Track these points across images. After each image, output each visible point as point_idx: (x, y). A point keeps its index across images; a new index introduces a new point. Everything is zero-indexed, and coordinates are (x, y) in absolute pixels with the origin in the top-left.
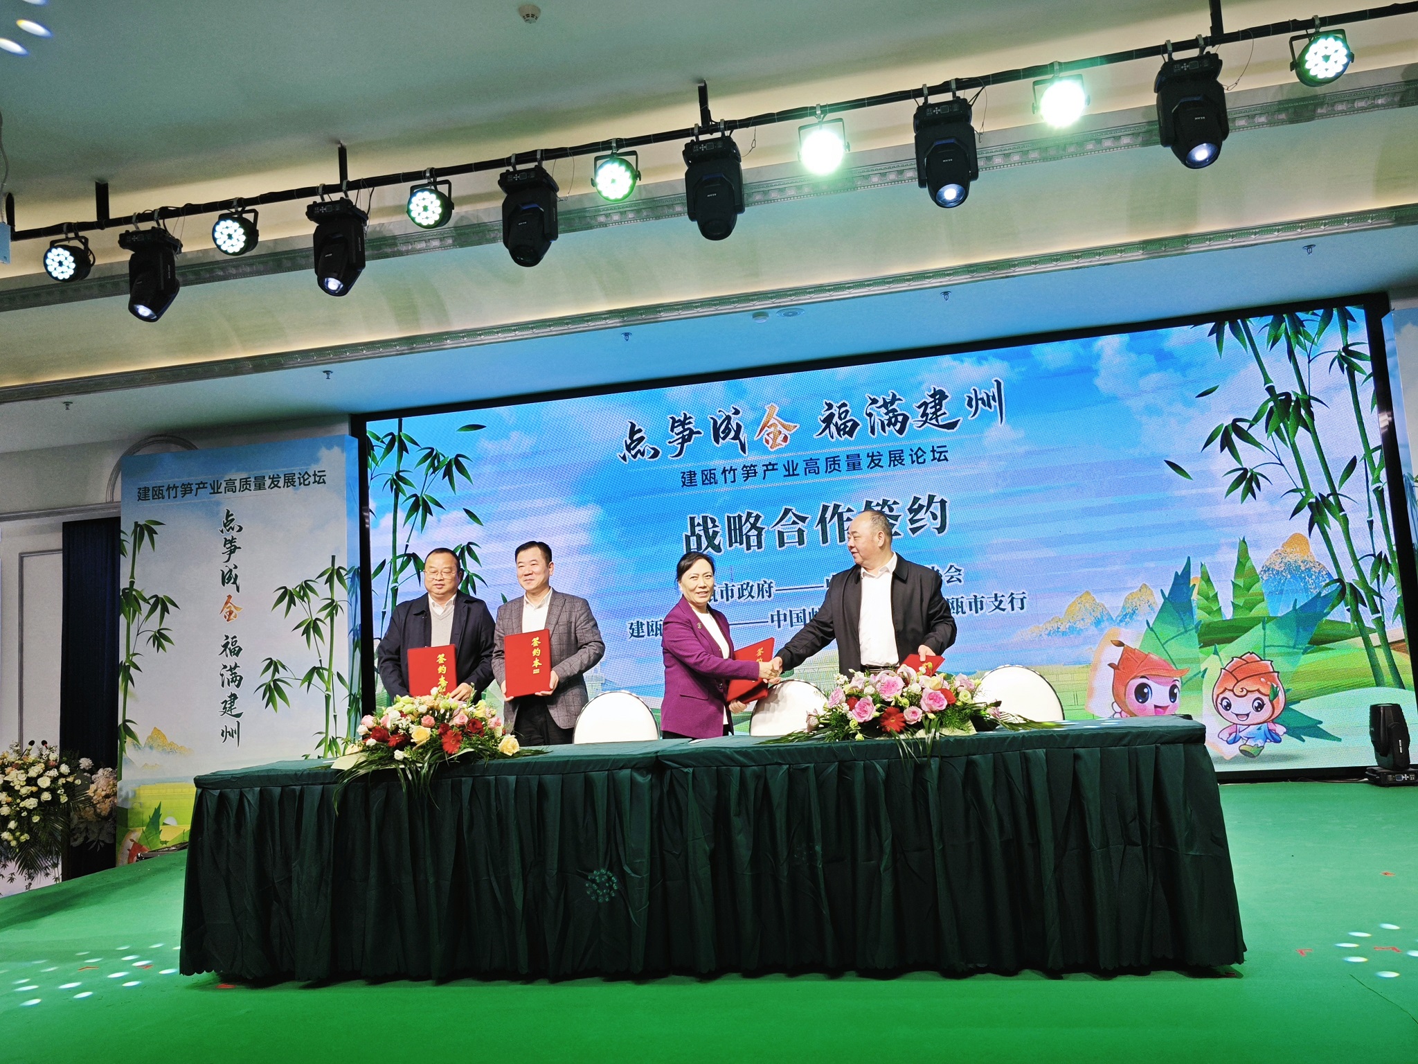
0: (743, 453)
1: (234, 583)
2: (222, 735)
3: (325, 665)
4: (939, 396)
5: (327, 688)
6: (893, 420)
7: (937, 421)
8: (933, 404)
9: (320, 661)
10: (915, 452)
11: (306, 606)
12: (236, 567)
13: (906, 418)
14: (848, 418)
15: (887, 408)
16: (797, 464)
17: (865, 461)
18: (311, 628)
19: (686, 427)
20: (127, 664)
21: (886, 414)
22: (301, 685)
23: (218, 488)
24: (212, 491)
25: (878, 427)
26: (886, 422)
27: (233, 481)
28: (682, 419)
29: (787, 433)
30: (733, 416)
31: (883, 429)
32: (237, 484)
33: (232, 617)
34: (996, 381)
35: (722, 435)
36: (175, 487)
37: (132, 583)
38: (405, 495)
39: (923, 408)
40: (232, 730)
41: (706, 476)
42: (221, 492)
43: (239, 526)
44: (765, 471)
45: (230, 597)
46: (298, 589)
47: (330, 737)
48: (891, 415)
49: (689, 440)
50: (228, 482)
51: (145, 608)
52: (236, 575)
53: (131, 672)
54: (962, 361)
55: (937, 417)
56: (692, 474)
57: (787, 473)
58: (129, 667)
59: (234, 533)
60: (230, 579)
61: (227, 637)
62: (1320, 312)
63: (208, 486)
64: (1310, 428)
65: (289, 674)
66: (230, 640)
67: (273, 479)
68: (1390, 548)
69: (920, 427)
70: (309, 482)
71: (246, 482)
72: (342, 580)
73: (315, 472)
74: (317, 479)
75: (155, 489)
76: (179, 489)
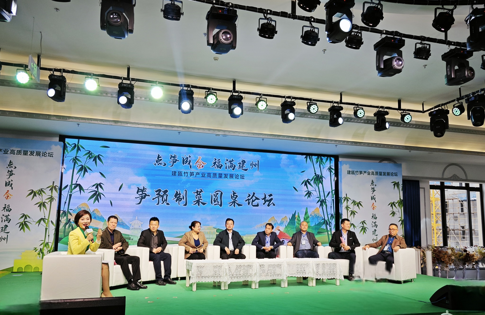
0: (190, 169)
1: (11, 186)
3: (47, 218)
4: (244, 162)
5: (46, 225)
6: (232, 166)
7: (243, 168)
8: (242, 163)
9: (45, 216)
10: (236, 175)
11: (41, 197)
12: (12, 181)
13: (235, 166)
14: (220, 164)
15: (230, 163)
16: (205, 174)
17: (223, 176)
18: (42, 205)
19: (175, 158)
22: (36, 224)
23: (7, 152)
24: (4, 153)
25: (228, 167)
26: (230, 166)
27: (14, 151)
28: (174, 156)
29: (203, 165)
30: (189, 158)
31: (229, 168)
32: (16, 152)
33: (8, 198)
34: (258, 160)
35: (185, 163)
38: (78, 164)
39: (239, 164)
40: (5, 238)
41: (179, 173)
42: (8, 154)
43: (15, 167)
44: (196, 174)
45: (8, 191)
46: (38, 191)
47: (46, 242)
49: (175, 162)
50: (11, 151)
52: (12, 183)
54: (250, 154)
55: (243, 167)
56: (175, 172)
57: (202, 176)
59: (13, 169)
60: (9, 185)
61: (6, 205)
62: (326, 157)
63: (3, 150)
64: (322, 184)
65: (31, 220)
66: (7, 206)
67: (31, 152)
68: (334, 213)
69: (238, 169)
70: (46, 156)
71: (20, 151)
72: (56, 189)
73: (49, 152)
74: (50, 155)
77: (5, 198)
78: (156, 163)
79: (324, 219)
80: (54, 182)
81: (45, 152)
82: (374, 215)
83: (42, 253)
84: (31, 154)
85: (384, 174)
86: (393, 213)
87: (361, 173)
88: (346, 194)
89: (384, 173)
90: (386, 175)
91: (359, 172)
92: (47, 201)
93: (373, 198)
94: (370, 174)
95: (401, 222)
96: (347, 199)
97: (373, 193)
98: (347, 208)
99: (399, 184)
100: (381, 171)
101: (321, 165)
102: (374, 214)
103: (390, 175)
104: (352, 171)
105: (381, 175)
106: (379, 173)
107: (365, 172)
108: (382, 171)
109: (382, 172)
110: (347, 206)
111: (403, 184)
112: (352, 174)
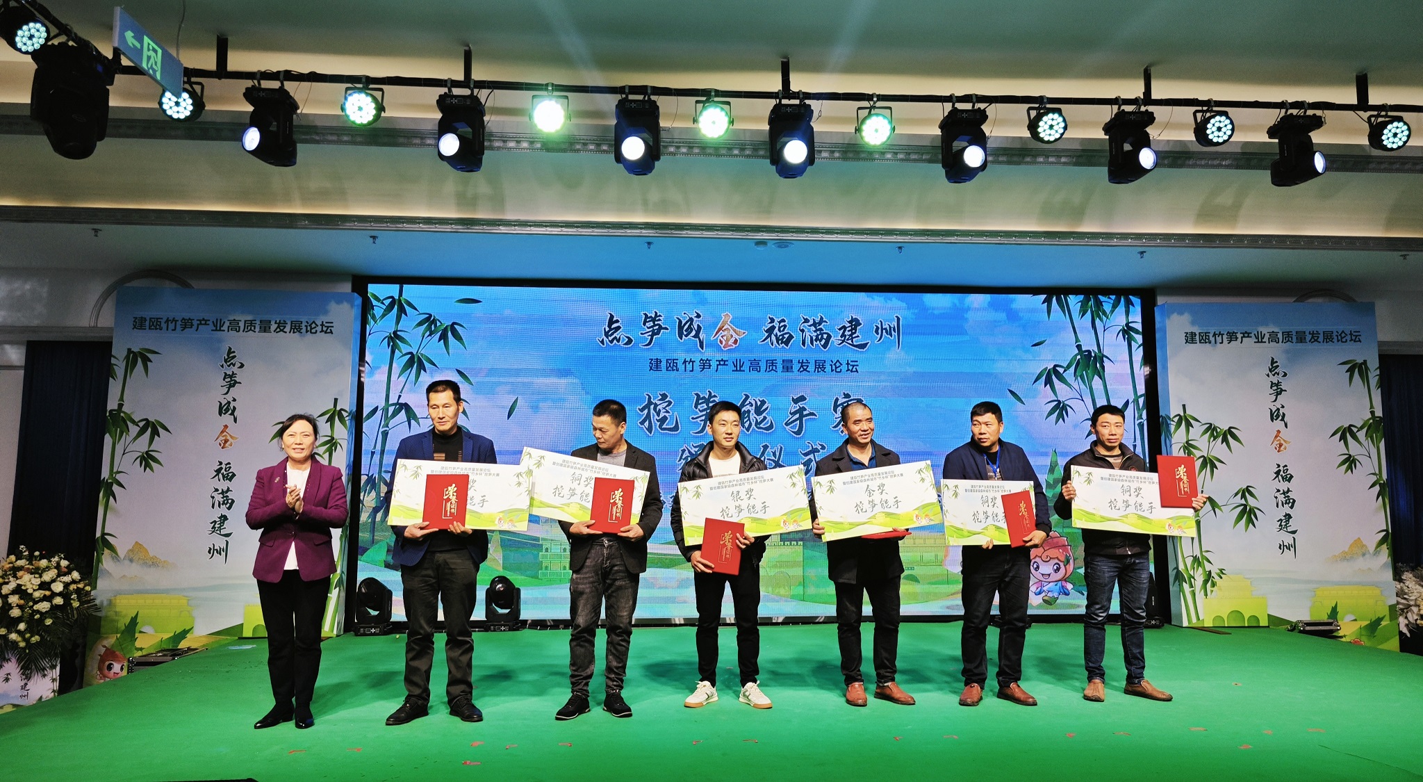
0: (700, 349)
1: (232, 414)
2: (209, 552)
4: (855, 323)
6: (820, 337)
7: (852, 341)
8: (850, 328)
10: (834, 362)
12: (234, 400)
13: (829, 337)
14: (786, 331)
15: (815, 327)
16: (743, 363)
17: (796, 367)
19: (656, 323)
20: (109, 481)
21: (815, 331)
23: (221, 326)
24: (215, 328)
25: (808, 341)
26: (814, 338)
27: (237, 322)
28: (653, 316)
29: (737, 337)
30: (695, 319)
31: (812, 344)
32: (242, 324)
33: (227, 445)
34: (897, 317)
35: (685, 333)
36: (174, 320)
37: (121, 406)
38: (401, 352)
39: (842, 331)
40: (220, 548)
41: (670, 364)
42: (224, 331)
43: (240, 363)
44: (718, 365)
45: (226, 427)
48: (818, 332)
49: (658, 333)
50: (230, 322)
51: (134, 430)
52: (234, 407)
53: (113, 488)
54: (873, 298)
55: (852, 338)
56: (658, 361)
57: (735, 369)
58: (111, 484)
59: (235, 369)
60: (227, 410)
61: (221, 463)
62: (1113, 297)
63: (210, 323)
64: (1102, 377)
66: (223, 466)
67: (279, 325)
69: (840, 344)
70: (316, 331)
71: (251, 323)
72: (342, 419)
73: (323, 322)
74: (325, 329)
75: (153, 320)
76: (179, 323)
77: (220, 445)
78: (605, 338)
80: (336, 400)
81: (314, 322)
82: (1281, 468)
84: (278, 330)
85: (1314, 339)
86: (1350, 462)
87: (1231, 338)
88: (1184, 406)
89: (1312, 334)
90: (1321, 339)
91: (1225, 337)
93: (1276, 415)
94: (1266, 339)
95: (1377, 488)
96: (1185, 420)
97: (1275, 401)
98: (1188, 447)
99: (1367, 368)
100: (1300, 328)
101: (1097, 321)
102: (1282, 465)
103: (1335, 340)
104: (1200, 333)
105: (1301, 339)
106: (1295, 334)
107: (1246, 335)
108: (1308, 328)
109: (1304, 332)
110: (1187, 442)
111: (1380, 367)
112: (1202, 341)
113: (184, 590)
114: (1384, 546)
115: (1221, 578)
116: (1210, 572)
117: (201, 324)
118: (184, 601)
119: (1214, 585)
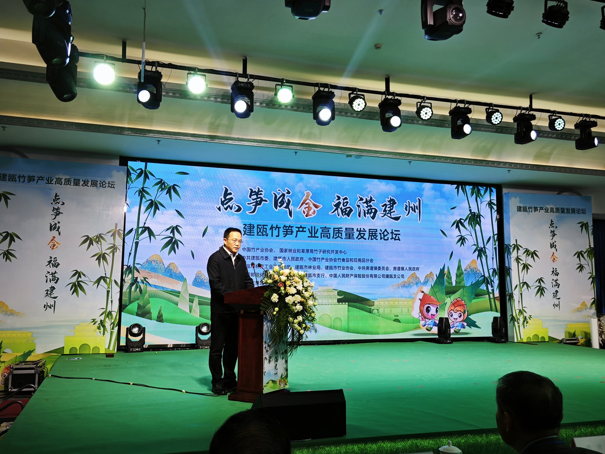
1: (58, 230)
2: (44, 307)
3: (108, 276)
5: (108, 287)
9: (105, 274)
11: (100, 246)
12: (59, 223)
18: (101, 257)
22: (93, 285)
23: (51, 181)
24: (47, 182)
27: (61, 179)
32: (63, 181)
33: (55, 247)
36: (24, 177)
38: (146, 199)
40: (51, 305)
42: (53, 184)
43: (62, 202)
45: (54, 237)
46: (95, 238)
47: (108, 311)
50: (57, 179)
52: (59, 226)
59: (59, 205)
60: (55, 228)
61: (51, 258)
62: (485, 188)
63: (45, 179)
64: (480, 225)
65: (87, 279)
66: (53, 259)
67: (84, 182)
68: (497, 267)
70: (106, 186)
71: (69, 180)
72: (119, 235)
73: (109, 182)
74: (110, 185)
75: (11, 176)
76: (26, 178)
77: (51, 247)
79: (484, 276)
80: (116, 224)
81: (104, 181)
82: (554, 270)
83: (104, 327)
84: (84, 185)
85: (568, 212)
86: (581, 267)
87: (535, 210)
88: (516, 240)
89: (567, 209)
90: (570, 212)
91: (533, 209)
92: (108, 252)
93: (553, 246)
94: (549, 211)
95: (591, 279)
96: (517, 247)
97: (552, 239)
98: (518, 259)
99: (588, 226)
101: (478, 198)
102: (555, 268)
103: (576, 213)
104: (523, 207)
105: (563, 212)
106: (560, 209)
107: (541, 208)
108: (565, 207)
109: (564, 208)
110: (517, 257)
111: (593, 226)
112: (524, 211)
113: (29, 328)
114: (594, 305)
115: (530, 319)
116: (526, 317)
117: (39, 179)
118: (30, 335)
119: (527, 323)
